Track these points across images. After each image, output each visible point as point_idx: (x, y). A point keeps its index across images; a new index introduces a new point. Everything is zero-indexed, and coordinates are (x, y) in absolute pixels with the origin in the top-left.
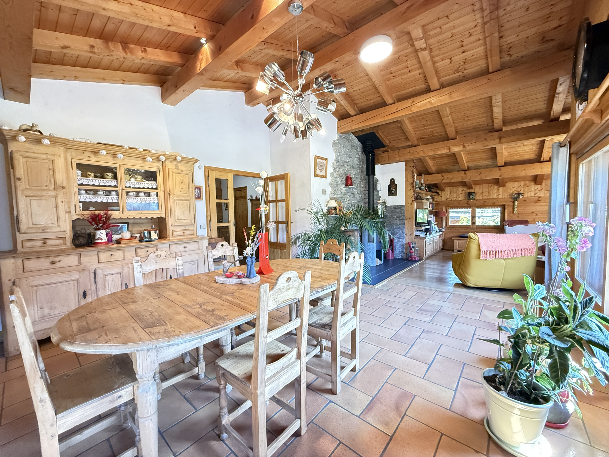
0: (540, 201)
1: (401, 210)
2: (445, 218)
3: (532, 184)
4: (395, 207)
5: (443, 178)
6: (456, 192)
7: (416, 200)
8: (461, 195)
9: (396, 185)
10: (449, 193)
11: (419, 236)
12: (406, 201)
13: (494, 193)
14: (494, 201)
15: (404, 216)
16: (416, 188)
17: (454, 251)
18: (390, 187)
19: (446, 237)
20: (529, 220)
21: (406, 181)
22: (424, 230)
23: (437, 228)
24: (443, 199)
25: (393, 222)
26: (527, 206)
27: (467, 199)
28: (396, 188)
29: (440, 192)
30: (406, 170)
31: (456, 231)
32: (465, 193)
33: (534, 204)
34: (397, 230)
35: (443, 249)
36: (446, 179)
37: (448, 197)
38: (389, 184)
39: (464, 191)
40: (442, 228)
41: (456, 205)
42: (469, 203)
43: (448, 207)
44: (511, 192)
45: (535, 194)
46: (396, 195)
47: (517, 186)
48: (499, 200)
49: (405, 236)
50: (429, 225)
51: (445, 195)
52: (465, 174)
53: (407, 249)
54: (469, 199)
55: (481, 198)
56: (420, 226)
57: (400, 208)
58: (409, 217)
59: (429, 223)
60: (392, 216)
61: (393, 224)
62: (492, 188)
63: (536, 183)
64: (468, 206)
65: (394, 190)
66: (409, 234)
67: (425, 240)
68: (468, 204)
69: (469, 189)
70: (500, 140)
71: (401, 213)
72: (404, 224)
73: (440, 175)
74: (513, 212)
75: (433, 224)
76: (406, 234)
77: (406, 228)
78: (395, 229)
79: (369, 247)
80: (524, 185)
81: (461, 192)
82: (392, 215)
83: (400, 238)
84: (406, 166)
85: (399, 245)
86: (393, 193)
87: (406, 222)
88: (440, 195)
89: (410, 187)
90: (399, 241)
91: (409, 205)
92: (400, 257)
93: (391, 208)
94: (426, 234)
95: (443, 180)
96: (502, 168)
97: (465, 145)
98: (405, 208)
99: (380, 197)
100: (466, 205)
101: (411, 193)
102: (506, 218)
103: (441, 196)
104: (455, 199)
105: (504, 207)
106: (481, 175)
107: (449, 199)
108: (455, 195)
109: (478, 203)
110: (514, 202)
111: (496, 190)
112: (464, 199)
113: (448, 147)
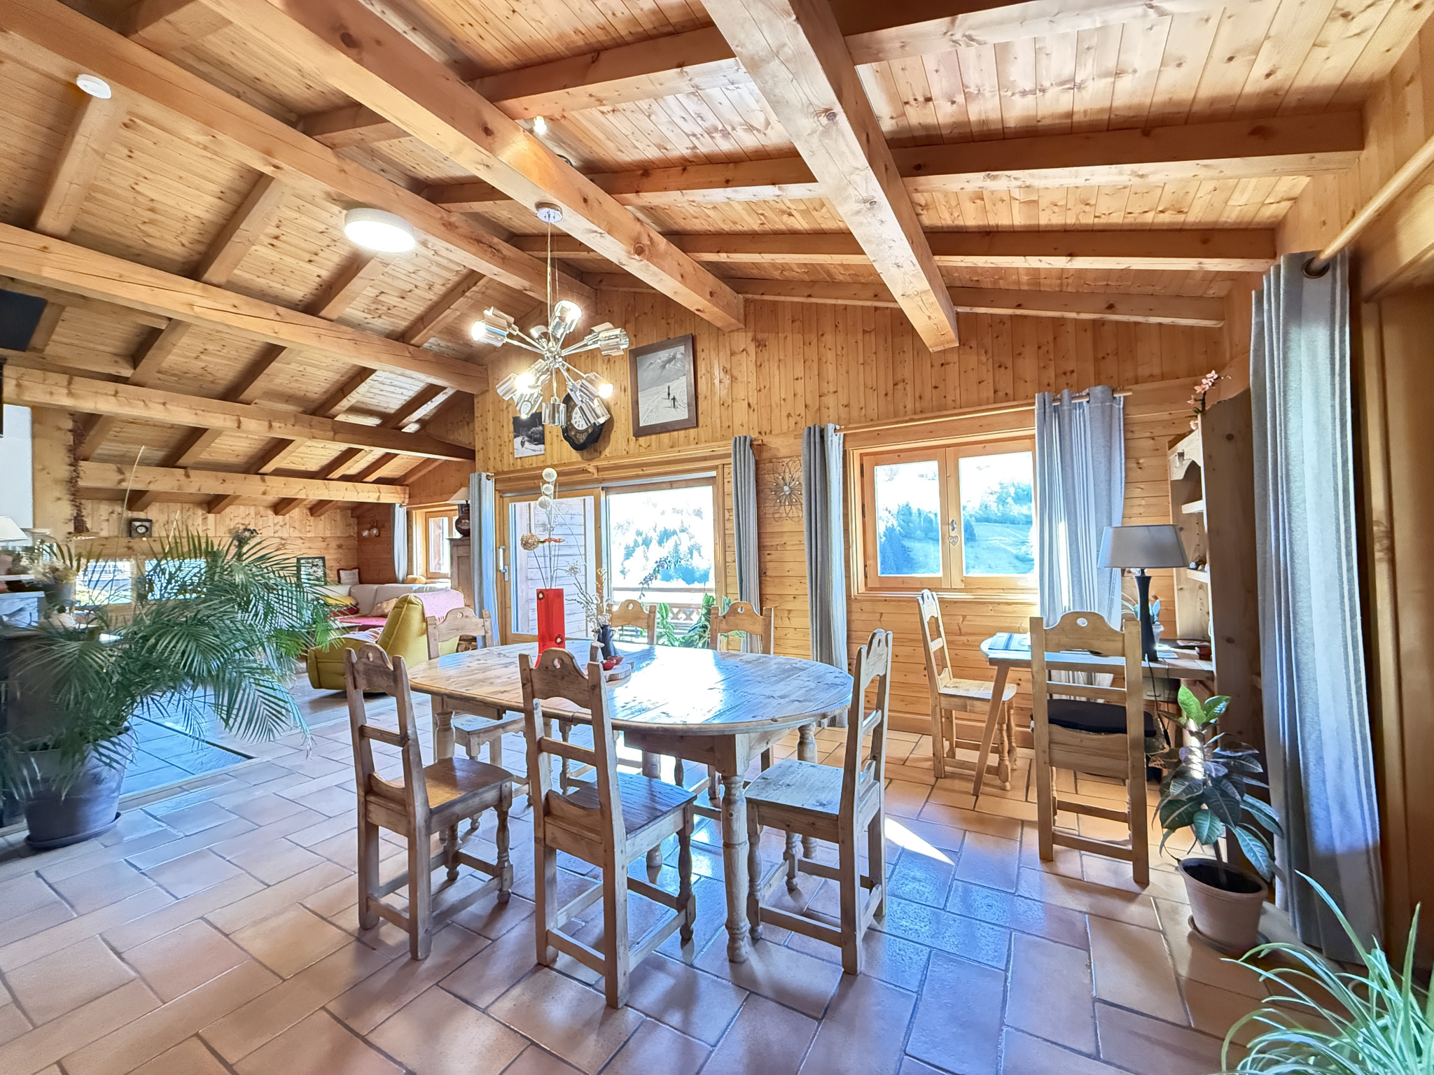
0: (283, 545)
3: (270, 513)
6: (91, 515)
8: (105, 525)
13: (197, 523)
27: (127, 535)
32: (120, 518)
39: (115, 516)
44: (233, 525)
45: (274, 533)
47: (243, 515)
54: (134, 537)
55: (164, 534)
62: (191, 513)
63: (276, 513)
68: (130, 548)
69: (132, 511)
70: (335, 434)
73: (112, 466)
80: (256, 514)
81: (105, 517)
84: (36, 421)
95: (121, 481)
96: (266, 477)
97: (274, 424)
111: (200, 519)
112: (116, 534)
113: (235, 418)
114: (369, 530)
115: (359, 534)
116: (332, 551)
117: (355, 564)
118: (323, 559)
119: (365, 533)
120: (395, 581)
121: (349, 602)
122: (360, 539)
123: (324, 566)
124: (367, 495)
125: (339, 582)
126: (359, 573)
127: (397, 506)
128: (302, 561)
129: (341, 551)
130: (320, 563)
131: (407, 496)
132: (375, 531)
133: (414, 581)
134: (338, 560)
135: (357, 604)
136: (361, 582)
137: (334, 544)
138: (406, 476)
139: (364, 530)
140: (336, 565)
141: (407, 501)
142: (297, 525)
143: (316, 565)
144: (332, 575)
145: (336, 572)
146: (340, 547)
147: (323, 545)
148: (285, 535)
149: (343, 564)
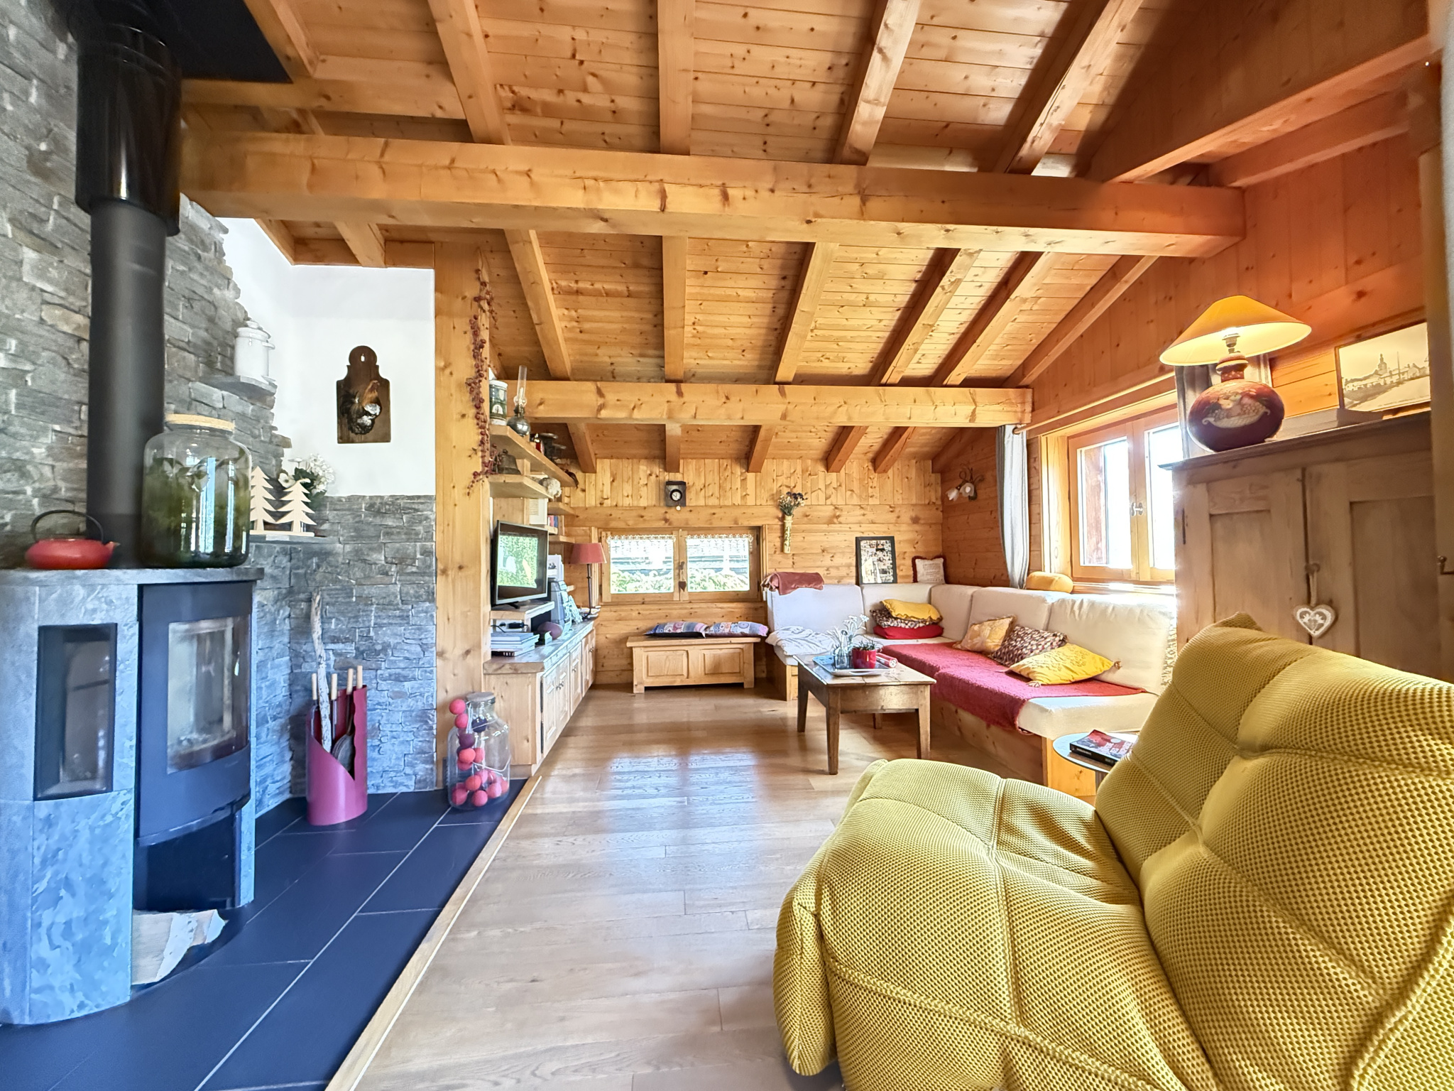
0: (838, 517)
1: (412, 522)
2: (595, 567)
3: (821, 469)
4: (379, 507)
5: (601, 401)
6: (631, 479)
7: (493, 472)
8: (644, 491)
9: (385, 384)
10: (608, 479)
11: (511, 655)
12: (443, 473)
13: (734, 488)
14: (737, 512)
15: (427, 553)
16: (492, 416)
17: (635, 691)
18: (346, 393)
19: (602, 639)
20: (822, 572)
21: (440, 370)
22: (528, 623)
23: (574, 608)
24: (591, 500)
25: (367, 591)
26: (810, 531)
27: (662, 504)
28: (383, 400)
29: (579, 475)
30: (438, 313)
31: (635, 614)
32: (659, 483)
33: (825, 527)
34: (386, 636)
35: (594, 687)
36: (615, 406)
37: (607, 493)
38: (342, 374)
39: (653, 478)
40: (590, 607)
41: (630, 523)
42: (668, 516)
43: (606, 529)
44: (775, 488)
45: (826, 499)
46: (386, 438)
47: (787, 473)
48: (749, 511)
49: (439, 662)
50: (548, 599)
51: (596, 485)
52: (680, 393)
53: (442, 736)
54: (669, 506)
55: (702, 502)
56: (515, 606)
57: (405, 510)
58: (458, 558)
59: (545, 586)
60: (359, 557)
61: (366, 600)
62: (728, 473)
63: (828, 468)
64: (667, 528)
65: (374, 410)
66: (459, 651)
67: (539, 675)
68: (666, 520)
69: (669, 471)
71: (411, 535)
72: (431, 597)
73: (590, 386)
74: (782, 550)
75: (563, 590)
76: (441, 654)
77: (439, 617)
78: (379, 626)
79: (42, 844)
80: (803, 471)
81: (644, 481)
82: (357, 552)
83: (406, 679)
84: (438, 289)
85: (399, 717)
86: (365, 430)
87: (440, 586)
88: (581, 485)
89: (461, 402)
90: (400, 695)
91: (458, 494)
92: (409, 786)
93: (355, 513)
94: (541, 642)
95: (601, 407)
96: (786, 387)
97: (731, 192)
98: (432, 512)
99: (286, 443)
100: (662, 524)
101: (468, 434)
102: (768, 568)
103: (584, 491)
104: (627, 502)
105: (757, 532)
106: (729, 404)
107: (607, 503)
108: (628, 489)
109: (695, 520)
110: (782, 519)
111: (739, 480)
112: (654, 503)
113: (656, 186)
114: (958, 488)
115: (944, 497)
116: (904, 527)
117: (939, 550)
118: (891, 539)
119: (953, 495)
120: (1007, 582)
121: (928, 614)
122: (947, 507)
123: (893, 552)
124: (951, 409)
125: (915, 580)
126: (945, 565)
127: (1009, 429)
128: (863, 543)
129: (917, 527)
130: (888, 547)
131: (1028, 408)
132: (968, 489)
133: (1047, 584)
134: (914, 543)
135: (941, 619)
136: (948, 580)
137: (906, 515)
138: (1025, 367)
139: (950, 488)
140: (911, 552)
141: (1028, 418)
142: (856, 486)
143: (882, 550)
144: (905, 568)
145: (909, 562)
146: (915, 520)
147: (892, 517)
148: (840, 502)
149: (921, 549)
